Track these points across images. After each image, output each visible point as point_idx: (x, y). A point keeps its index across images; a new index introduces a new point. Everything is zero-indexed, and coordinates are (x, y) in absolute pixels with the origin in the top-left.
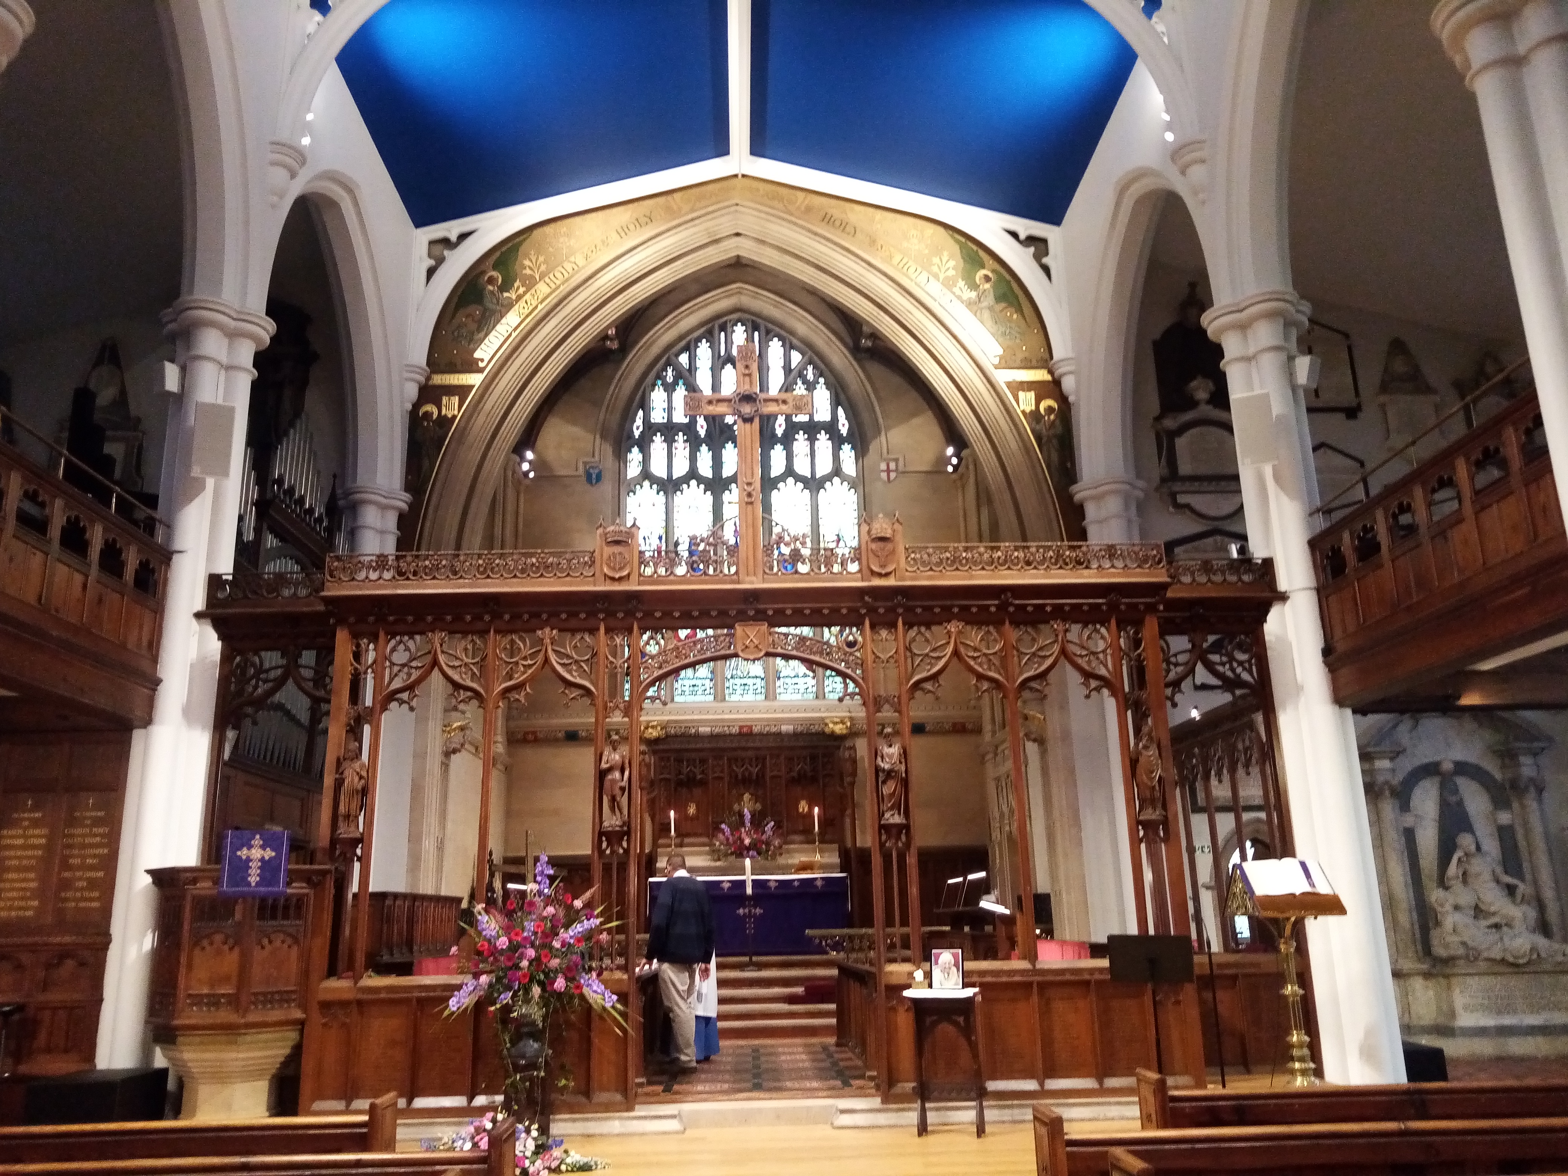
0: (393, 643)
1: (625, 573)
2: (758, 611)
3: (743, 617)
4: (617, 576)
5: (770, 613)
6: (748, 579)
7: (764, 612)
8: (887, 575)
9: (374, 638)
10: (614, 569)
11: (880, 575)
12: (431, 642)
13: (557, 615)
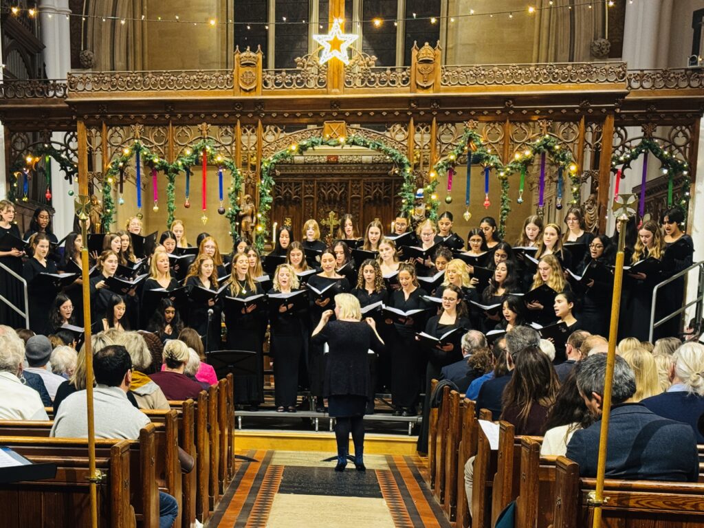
0: (110, 132)
1: (253, 87)
2: (339, 113)
3: (329, 117)
4: (248, 89)
5: (347, 114)
6: (333, 91)
7: (343, 113)
8: (428, 88)
9: (100, 129)
10: (246, 83)
11: (423, 88)
12: (133, 131)
13: (211, 114)
